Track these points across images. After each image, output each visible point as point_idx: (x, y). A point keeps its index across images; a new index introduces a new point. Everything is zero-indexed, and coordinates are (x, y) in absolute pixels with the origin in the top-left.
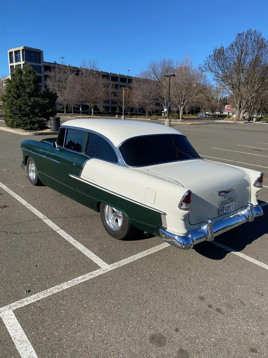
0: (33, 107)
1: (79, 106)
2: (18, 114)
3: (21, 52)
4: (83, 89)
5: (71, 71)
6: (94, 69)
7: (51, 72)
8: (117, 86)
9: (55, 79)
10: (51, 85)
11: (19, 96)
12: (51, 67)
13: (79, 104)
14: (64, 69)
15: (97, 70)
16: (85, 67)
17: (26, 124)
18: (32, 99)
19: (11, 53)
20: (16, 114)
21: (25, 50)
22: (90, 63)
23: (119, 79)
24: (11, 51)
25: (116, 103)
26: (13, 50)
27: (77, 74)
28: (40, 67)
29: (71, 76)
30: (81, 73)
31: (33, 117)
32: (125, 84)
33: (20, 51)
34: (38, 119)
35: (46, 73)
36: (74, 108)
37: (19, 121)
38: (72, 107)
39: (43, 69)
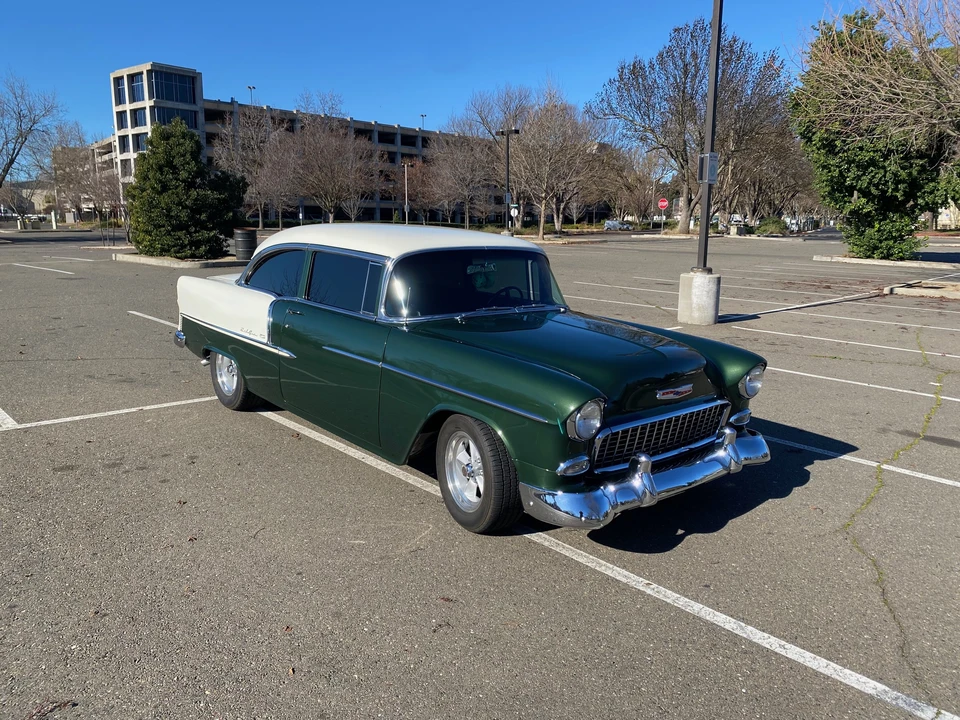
0: (195, 210)
1: (297, 208)
2: (164, 226)
3: (145, 76)
4: (305, 166)
5: (274, 123)
6: (334, 116)
7: (223, 123)
8: (392, 157)
9: (234, 143)
10: (224, 157)
11: (165, 188)
12: (224, 112)
13: (297, 203)
14: (256, 116)
15: (340, 116)
16: (311, 111)
17: (183, 246)
18: (194, 193)
19: (118, 81)
20: (160, 227)
21: (156, 72)
22: (323, 101)
23: (399, 138)
24: (118, 74)
25: (389, 198)
26: (125, 72)
27: (291, 129)
28: (196, 112)
29: (276, 135)
30: (298, 126)
31: (196, 232)
32: (413, 151)
33: (142, 73)
34: (206, 234)
35: (210, 128)
36: (285, 215)
37: (168, 240)
38: (280, 211)
39: (201, 117)
